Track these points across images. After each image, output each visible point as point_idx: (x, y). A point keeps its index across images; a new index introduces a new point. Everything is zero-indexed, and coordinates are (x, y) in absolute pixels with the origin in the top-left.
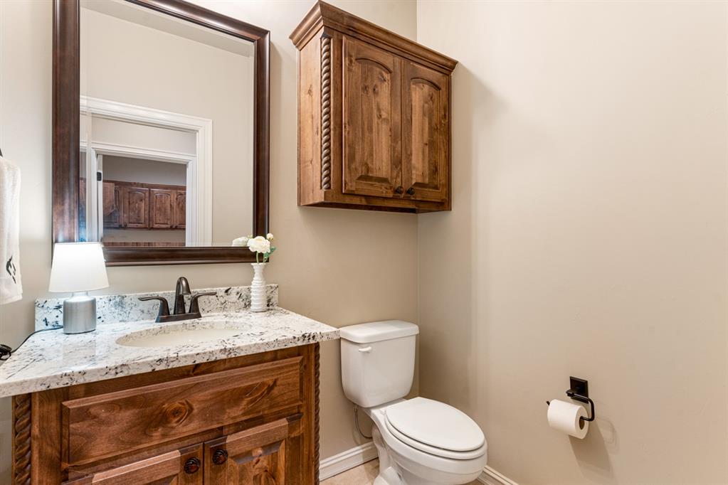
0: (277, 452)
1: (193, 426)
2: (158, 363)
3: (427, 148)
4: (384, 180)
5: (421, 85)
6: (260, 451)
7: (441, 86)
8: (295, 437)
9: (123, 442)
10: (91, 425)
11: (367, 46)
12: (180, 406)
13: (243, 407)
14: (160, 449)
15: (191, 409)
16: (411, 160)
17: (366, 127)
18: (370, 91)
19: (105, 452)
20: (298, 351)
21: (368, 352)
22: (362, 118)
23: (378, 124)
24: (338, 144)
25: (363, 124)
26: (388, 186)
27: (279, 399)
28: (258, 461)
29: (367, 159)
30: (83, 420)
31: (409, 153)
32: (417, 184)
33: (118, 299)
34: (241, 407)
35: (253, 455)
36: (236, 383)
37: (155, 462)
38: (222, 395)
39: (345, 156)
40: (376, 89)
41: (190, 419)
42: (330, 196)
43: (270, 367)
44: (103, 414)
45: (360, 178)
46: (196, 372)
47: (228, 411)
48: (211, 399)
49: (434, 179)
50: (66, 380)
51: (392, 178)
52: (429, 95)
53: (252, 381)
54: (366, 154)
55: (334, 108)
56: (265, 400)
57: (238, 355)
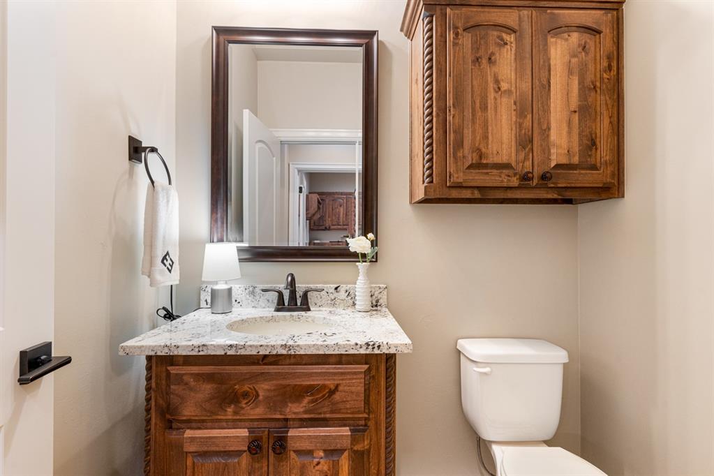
0: (338, 461)
1: (258, 412)
2: (229, 348)
3: (576, 117)
4: (507, 166)
5: (566, 35)
6: (322, 454)
7: (603, 28)
8: (357, 451)
9: (205, 410)
10: (184, 389)
11: (483, 10)
12: (249, 390)
13: (304, 405)
14: (235, 424)
15: (258, 395)
16: (548, 136)
17: (478, 105)
18: (484, 61)
19: (193, 414)
20: (366, 359)
21: (485, 374)
22: (472, 97)
23: (495, 99)
24: (441, 132)
25: (474, 102)
26: (510, 172)
27: (341, 406)
28: (318, 463)
29: (479, 144)
30: (179, 384)
31: (545, 127)
32: (558, 166)
33: (251, 289)
34: (302, 405)
35: (315, 455)
36: (298, 380)
37: (228, 433)
38: (284, 388)
39: (450, 144)
40: (493, 58)
41: (256, 404)
42: (432, 190)
43: (332, 371)
44: (192, 383)
45: (470, 167)
46: (265, 361)
47: (290, 405)
48: (274, 390)
49: (590, 156)
50: (166, 350)
51: (517, 162)
52: (579, 45)
53: (313, 380)
54: (478, 138)
55: (436, 92)
56: (327, 403)
57: (297, 353)
